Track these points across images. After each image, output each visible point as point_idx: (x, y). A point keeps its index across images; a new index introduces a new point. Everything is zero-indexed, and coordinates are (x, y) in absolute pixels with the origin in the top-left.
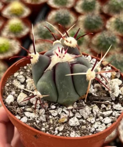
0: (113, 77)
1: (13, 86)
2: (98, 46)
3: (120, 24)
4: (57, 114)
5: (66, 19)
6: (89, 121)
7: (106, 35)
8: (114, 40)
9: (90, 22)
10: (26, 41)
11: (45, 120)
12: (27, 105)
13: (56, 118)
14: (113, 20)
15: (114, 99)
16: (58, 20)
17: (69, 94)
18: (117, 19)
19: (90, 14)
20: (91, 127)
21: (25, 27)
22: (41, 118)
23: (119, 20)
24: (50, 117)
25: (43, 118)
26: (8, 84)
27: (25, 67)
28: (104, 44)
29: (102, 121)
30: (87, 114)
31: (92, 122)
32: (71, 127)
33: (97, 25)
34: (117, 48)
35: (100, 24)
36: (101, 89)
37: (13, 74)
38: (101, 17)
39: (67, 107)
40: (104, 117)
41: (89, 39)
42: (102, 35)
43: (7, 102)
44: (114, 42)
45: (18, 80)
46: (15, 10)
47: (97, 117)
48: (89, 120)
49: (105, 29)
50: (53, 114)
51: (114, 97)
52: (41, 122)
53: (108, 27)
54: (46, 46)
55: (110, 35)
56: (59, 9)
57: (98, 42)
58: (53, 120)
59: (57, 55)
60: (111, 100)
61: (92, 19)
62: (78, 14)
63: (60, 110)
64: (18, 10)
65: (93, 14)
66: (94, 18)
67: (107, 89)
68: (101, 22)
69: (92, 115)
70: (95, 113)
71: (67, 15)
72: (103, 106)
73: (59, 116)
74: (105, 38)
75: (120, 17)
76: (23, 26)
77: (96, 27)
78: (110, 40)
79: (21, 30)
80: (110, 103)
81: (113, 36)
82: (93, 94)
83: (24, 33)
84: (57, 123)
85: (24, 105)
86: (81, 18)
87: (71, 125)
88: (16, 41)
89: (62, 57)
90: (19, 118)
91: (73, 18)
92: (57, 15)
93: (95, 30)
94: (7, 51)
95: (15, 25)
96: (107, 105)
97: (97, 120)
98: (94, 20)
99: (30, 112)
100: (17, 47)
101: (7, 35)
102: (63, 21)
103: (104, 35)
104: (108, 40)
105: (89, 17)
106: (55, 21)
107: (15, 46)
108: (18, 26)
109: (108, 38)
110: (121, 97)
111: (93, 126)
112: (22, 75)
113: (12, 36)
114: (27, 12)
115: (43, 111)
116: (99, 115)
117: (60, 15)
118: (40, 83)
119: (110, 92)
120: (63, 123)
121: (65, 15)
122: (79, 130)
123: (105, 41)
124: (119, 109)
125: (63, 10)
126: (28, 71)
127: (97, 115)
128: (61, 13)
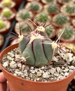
0: (67, 52)
1: (7, 59)
2: (56, 22)
3: (69, 9)
4: (35, 72)
5: (37, 7)
7: (61, 15)
8: (66, 18)
9: (51, 9)
10: (13, 21)
11: (28, 76)
12: (16, 68)
13: (34, 75)
14: (64, 6)
15: (69, 64)
16: (32, 8)
17: (42, 59)
18: (67, 6)
19: (51, 4)
20: (57, 78)
21: (12, 13)
22: (25, 74)
23: (68, 6)
24: (31, 74)
25: (26, 74)
26: (4, 58)
27: (14, 50)
28: (60, 21)
29: (63, 75)
30: (53, 71)
31: (57, 76)
32: (44, 78)
33: (55, 10)
34: (68, 23)
35: (57, 9)
36: (61, 59)
37: (7, 53)
38: (58, 5)
39: (41, 68)
40: (64, 73)
42: (58, 16)
43: (4, 66)
44: (66, 19)
45: (10, 56)
46: (6, 4)
47: (60, 73)
48: (55, 75)
49: (60, 12)
50: (32, 72)
51: (69, 62)
52: (25, 77)
53: (62, 10)
55: (63, 15)
56: (32, 2)
57: (56, 20)
58: (32, 76)
59: (34, 35)
60: (67, 64)
61: (52, 7)
62: (43, 4)
63: (36, 70)
64: (8, 3)
65: (53, 4)
66: (53, 6)
67: (64, 59)
68: (58, 8)
69: (56, 72)
70: (58, 71)
71: (37, 5)
72: (63, 67)
73: (36, 73)
74: (60, 17)
75: (68, 5)
76: (11, 12)
77: (54, 11)
78: (63, 18)
79: (10, 15)
80: (67, 66)
81: (65, 16)
82: (56, 61)
83: (12, 17)
84: (35, 77)
85: (14, 68)
86: (46, 7)
87: (44, 77)
88: (8, 22)
89: (37, 36)
91: (41, 7)
92: (31, 5)
93: (54, 13)
94: (2, 28)
95: (7, 12)
96: (65, 67)
97: (60, 74)
98: (54, 7)
99: (18, 71)
100: (8, 25)
101: (2, 19)
102: (35, 9)
103: (59, 15)
104: (62, 18)
105: (50, 5)
106: (30, 9)
107: (7, 24)
108: (9, 13)
109: (62, 17)
110: (73, 62)
111: (58, 77)
112: (13, 53)
113: (5, 19)
114: (13, 4)
115: (26, 71)
116: (61, 72)
117: (33, 5)
118: (24, 52)
119: (67, 59)
120: (39, 77)
121: (36, 5)
122: (49, 80)
123: (60, 19)
124: (73, 69)
125: (35, 2)
126: (16, 51)
127: (60, 72)
128: (33, 4)
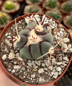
2: (64, 9)
6: (49, 69)
13: (31, 67)
28: (68, 8)
31: (51, 70)
41: (59, 5)
54: (34, 7)
57: (65, 7)
63: (33, 62)
88: (18, 4)
90: (11, 70)
94: (12, 9)
103: (68, 3)
104: (70, 6)
107: (17, 6)
109: (71, 5)
111: (51, 73)
116: (55, 64)
124: (66, 60)
